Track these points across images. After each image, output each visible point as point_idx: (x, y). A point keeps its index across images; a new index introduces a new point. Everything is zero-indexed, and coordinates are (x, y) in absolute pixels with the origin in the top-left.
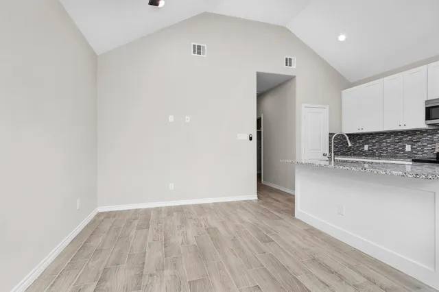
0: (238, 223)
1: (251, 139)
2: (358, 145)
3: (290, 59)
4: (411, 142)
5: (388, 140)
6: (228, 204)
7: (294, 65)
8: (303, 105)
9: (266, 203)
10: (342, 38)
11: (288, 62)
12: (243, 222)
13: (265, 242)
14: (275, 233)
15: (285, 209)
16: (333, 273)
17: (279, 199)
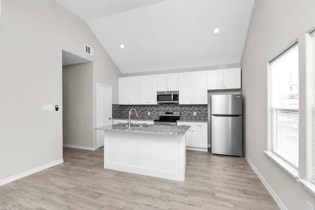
0: (62, 192)
1: (57, 109)
2: (126, 111)
3: (89, 48)
4: (151, 111)
5: (141, 109)
6: (34, 177)
7: (92, 53)
8: (98, 84)
9: (74, 164)
10: (122, 47)
11: (88, 50)
12: (66, 189)
13: (97, 198)
14: (99, 187)
15: (92, 164)
16: (147, 196)
17: (83, 157)
